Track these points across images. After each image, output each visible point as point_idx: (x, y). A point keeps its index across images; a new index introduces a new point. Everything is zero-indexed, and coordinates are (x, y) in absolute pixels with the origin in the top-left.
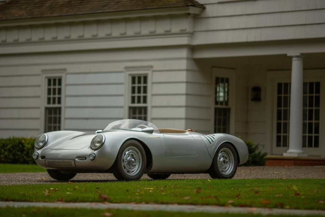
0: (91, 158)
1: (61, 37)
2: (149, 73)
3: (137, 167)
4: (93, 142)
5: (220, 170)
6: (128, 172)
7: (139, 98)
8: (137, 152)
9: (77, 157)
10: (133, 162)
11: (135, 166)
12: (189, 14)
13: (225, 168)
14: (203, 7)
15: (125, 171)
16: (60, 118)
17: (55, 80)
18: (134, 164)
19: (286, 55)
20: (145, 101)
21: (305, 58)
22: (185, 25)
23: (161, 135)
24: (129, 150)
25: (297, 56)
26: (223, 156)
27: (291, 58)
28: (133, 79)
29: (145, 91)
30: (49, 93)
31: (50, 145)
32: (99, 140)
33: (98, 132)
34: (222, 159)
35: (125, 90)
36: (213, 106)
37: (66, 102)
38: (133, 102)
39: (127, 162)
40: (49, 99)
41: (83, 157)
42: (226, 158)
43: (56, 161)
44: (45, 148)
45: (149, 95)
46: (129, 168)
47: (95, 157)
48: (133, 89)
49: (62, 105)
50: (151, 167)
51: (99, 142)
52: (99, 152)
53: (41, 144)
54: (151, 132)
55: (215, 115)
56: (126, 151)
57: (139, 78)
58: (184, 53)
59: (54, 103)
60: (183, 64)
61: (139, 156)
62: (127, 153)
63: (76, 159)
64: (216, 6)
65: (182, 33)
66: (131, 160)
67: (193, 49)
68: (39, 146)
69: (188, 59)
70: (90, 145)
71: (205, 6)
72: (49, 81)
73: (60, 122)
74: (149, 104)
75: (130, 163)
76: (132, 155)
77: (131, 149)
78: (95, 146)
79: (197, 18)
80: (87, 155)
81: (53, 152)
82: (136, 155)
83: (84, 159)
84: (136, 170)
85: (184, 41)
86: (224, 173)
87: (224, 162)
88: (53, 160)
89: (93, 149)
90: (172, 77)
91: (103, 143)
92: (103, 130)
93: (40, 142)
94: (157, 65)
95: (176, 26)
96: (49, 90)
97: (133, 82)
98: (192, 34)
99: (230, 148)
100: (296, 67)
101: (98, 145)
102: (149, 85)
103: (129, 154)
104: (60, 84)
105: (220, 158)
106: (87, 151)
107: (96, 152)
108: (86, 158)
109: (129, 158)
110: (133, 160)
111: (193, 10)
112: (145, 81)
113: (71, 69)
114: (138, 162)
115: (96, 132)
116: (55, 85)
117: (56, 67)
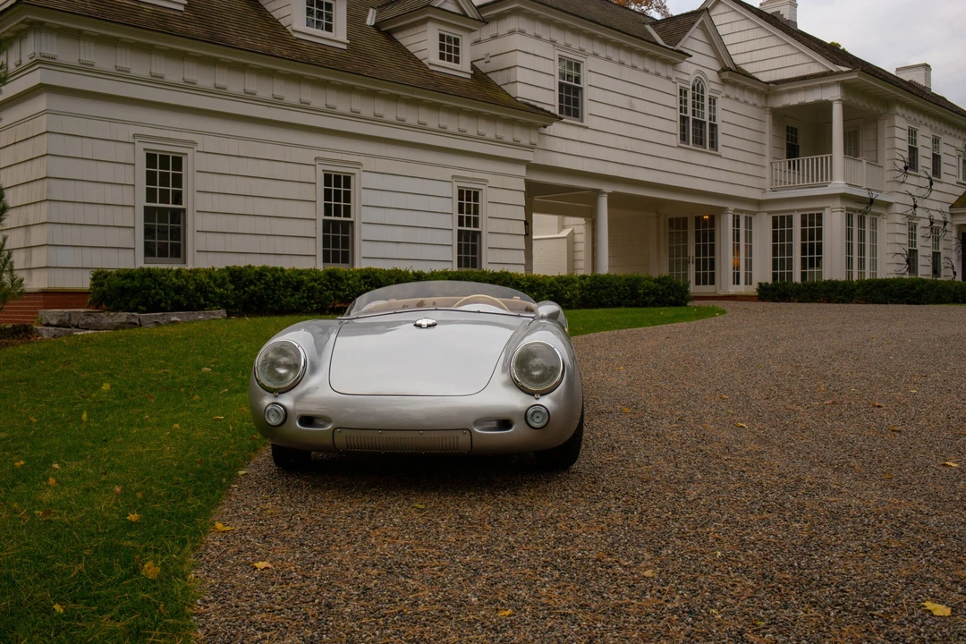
0: (538, 422)
7: (469, 219)
9: (477, 422)
17: (338, 177)
20: (476, 225)
28: (461, 192)
30: (327, 198)
38: (461, 225)
47: (549, 418)
48: (460, 207)
52: (555, 401)
57: (468, 193)
59: (337, 214)
63: (476, 429)
65: (531, 147)
67: (531, 167)
72: (326, 177)
74: (482, 229)
80: (514, 412)
89: (530, 392)
91: (563, 374)
94: (493, 180)
96: (327, 192)
97: (460, 196)
104: (347, 185)
107: (545, 401)
112: (476, 199)
116: (338, 190)
117: (339, 157)
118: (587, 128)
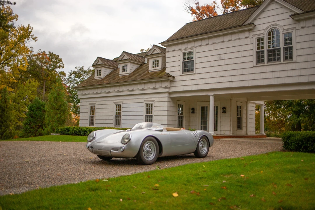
0: (122, 150)
1: (121, 90)
2: (153, 102)
3: (153, 154)
4: (123, 139)
5: (200, 152)
6: (147, 158)
7: (149, 112)
8: (153, 145)
9: (113, 149)
10: (150, 151)
11: (152, 153)
12: (169, 80)
13: (203, 150)
14: (174, 77)
15: (145, 157)
16: (120, 119)
17: (118, 106)
18: (151, 152)
19: (207, 95)
20: (152, 113)
21: (215, 96)
22: (167, 84)
23: (168, 133)
24: (148, 144)
25: (212, 96)
26: (201, 143)
27: (209, 96)
28: (147, 105)
29: (152, 109)
30: (116, 111)
31: (96, 139)
32: (127, 137)
33: (128, 131)
34: (201, 145)
35: (144, 109)
36: (177, 115)
37: (122, 113)
38: (147, 114)
39: (146, 152)
40: (116, 113)
41: (116, 149)
42: (203, 144)
43: (99, 150)
44: (94, 141)
45: (153, 111)
46: (148, 156)
47: (124, 149)
48: (147, 109)
49: (121, 115)
50: (162, 153)
51: (128, 139)
52: (127, 146)
53: (91, 138)
54: (161, 131)
55: (178, 119)
56: (145, 144)
57: (149, 105)
58: (167, 95)
59: (118, 114)
60: (166, 99)
61: (154, 147)
62: (146, 145)
63: (112, 150)
64: (179, 77)
65: (166, 87)
66: (149, 150)
67: (170, 93)
68: (90, 139)
69: (168, 97)
70: (121, 141)
71: (175, 77)
72: (117, 106)
73: (120, 121)
74: (153, 114)
75: (148, 152)
76: (150, 147)
77: (149, 142)
78: (125, 142)
79: (171, 81)
80: (119, 148)
81: (98, 144)
82: (152, 146)
83: (117, 150)
84: (152, 157)
85: (167, 90)
86: (202, 153)
87: (202, 147)
88: (97, 150)
89: (123, 144)
90: (162, 104)
91: (130, 140)
92: (131, 129)
93: (91, 137)
94: (156, 100)
95: (164, 85)
96: (116, 109)
97: (147, 106)
98: (170, 88)
99: (205, 139)
100: (212, 100)
101: (127, 141)
102: (153, 107)
103: (147, 146)
104: (120, 107)
105: (200, 145)
106: (119, 145)
107: (125, 146)
108: (118, 150)
109: (147, 149)
110: (150, 150)
111: (170, 78)
112: (152, 106)
113: (124, 101)
114: (154, 151)
115: (127, 130)
116: (118, 108)
117: (119, 101)
118: (195, 74)
